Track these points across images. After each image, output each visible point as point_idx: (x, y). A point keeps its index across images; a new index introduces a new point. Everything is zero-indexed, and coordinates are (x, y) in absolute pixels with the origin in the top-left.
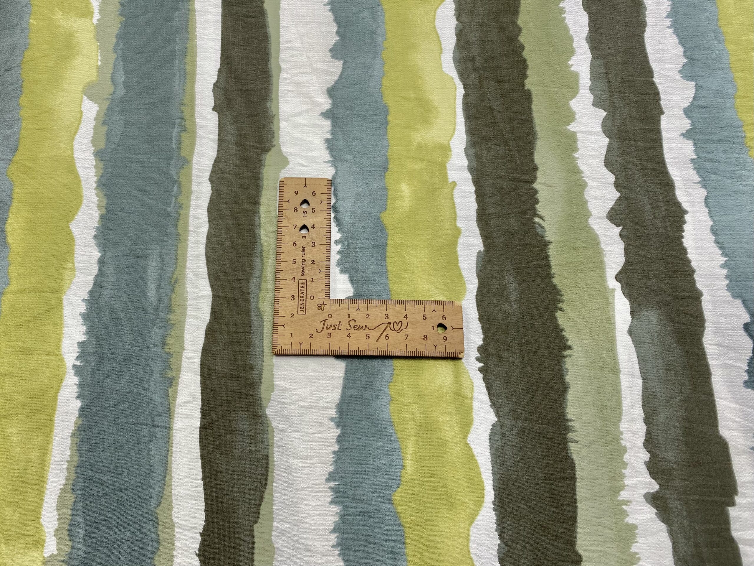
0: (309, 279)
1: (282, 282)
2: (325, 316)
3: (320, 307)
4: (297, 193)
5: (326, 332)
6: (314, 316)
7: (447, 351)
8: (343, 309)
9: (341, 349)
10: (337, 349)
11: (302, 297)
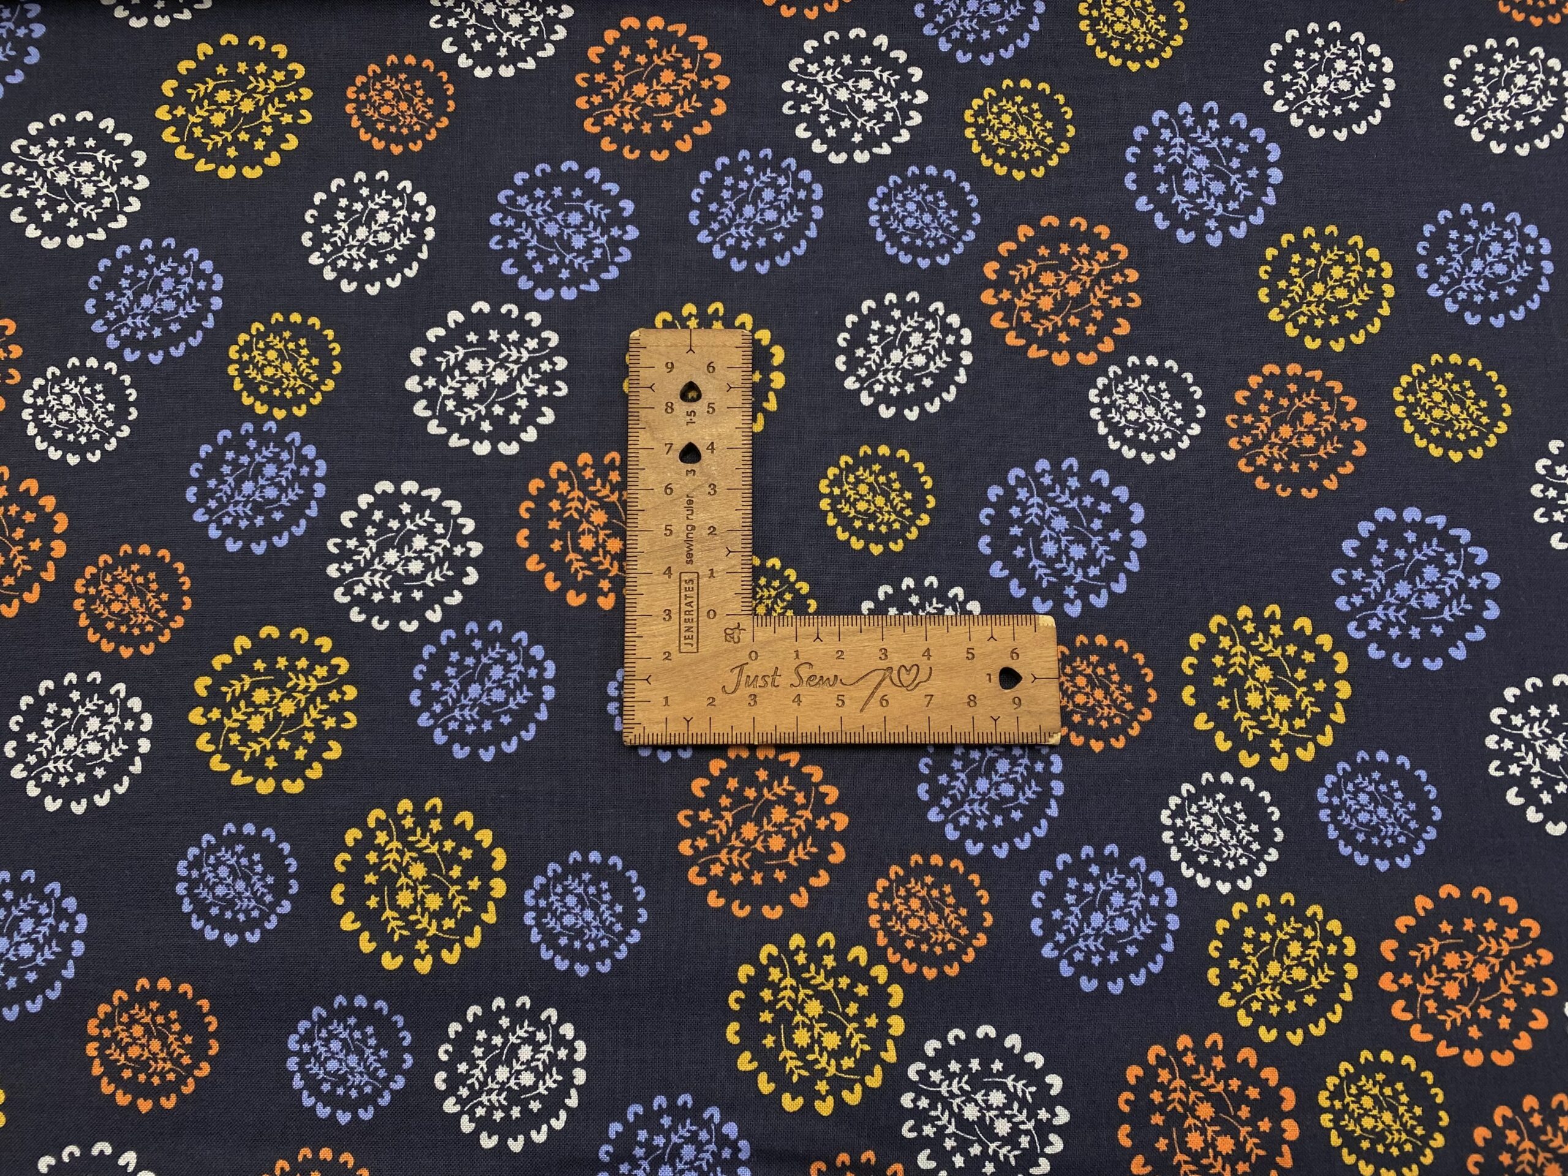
0: (704, 571)
1: (642, 580)
2: (743, 656)
3: (731, 634)
4: (670, 367)
5: (745, 691)
6: (716, 655)
7: (1023, 729)
8: (783, 639)
9: (781, 729)
10: (771, 730)
11: (687, 612)
